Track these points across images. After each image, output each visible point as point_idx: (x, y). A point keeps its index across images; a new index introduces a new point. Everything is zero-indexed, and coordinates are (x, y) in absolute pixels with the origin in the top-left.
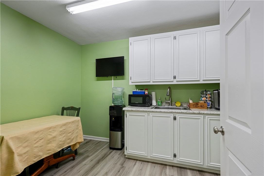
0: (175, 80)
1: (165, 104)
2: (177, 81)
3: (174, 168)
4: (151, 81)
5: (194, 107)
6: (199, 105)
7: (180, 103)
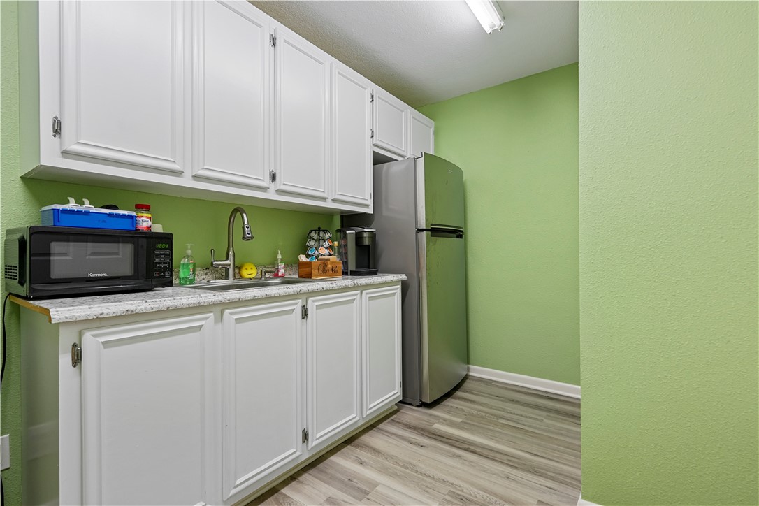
0: (273, 187)
1: (204, 277)
2: (279, 192)
3: (301, 478)
4: (188, 174)
5: (320, 272)
6: (330, 266)
7: (254, 268)
